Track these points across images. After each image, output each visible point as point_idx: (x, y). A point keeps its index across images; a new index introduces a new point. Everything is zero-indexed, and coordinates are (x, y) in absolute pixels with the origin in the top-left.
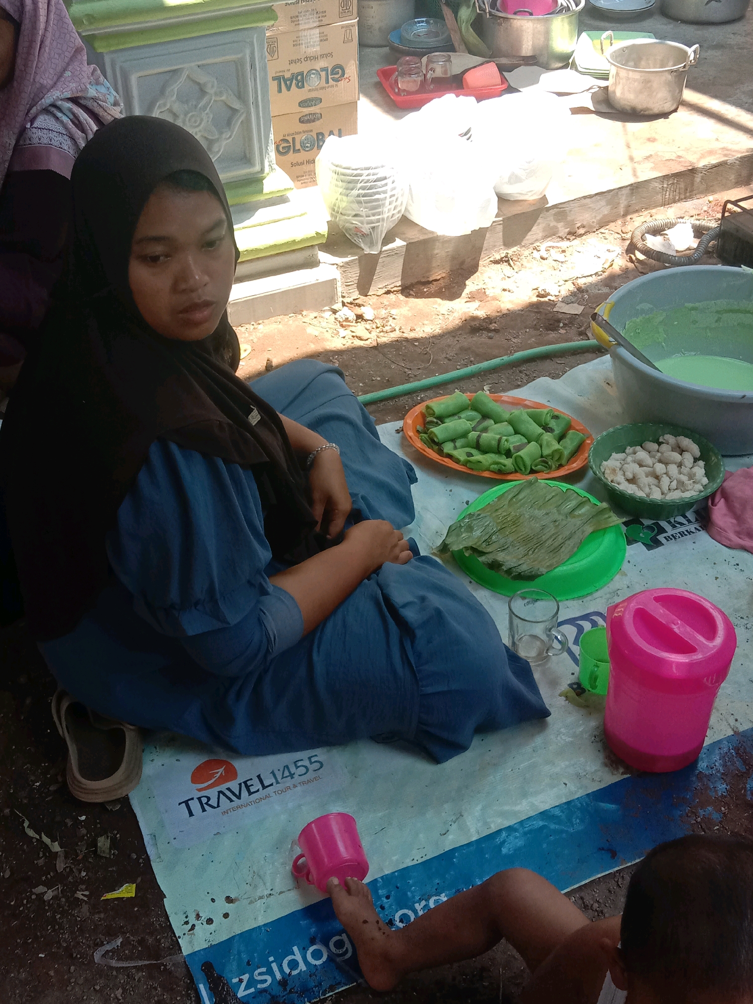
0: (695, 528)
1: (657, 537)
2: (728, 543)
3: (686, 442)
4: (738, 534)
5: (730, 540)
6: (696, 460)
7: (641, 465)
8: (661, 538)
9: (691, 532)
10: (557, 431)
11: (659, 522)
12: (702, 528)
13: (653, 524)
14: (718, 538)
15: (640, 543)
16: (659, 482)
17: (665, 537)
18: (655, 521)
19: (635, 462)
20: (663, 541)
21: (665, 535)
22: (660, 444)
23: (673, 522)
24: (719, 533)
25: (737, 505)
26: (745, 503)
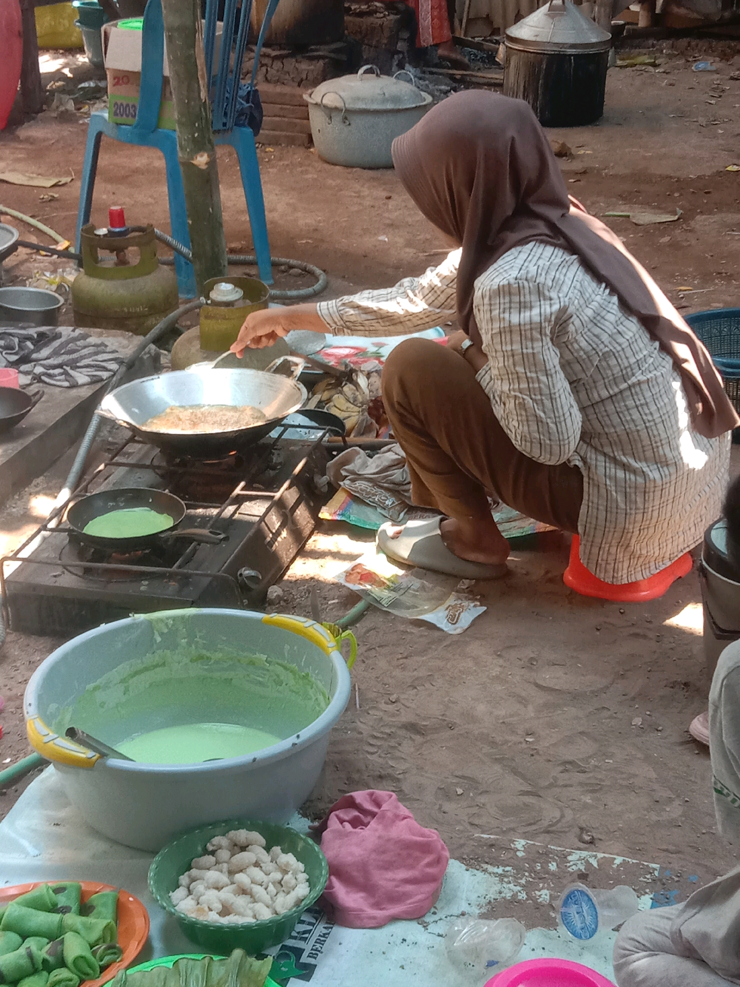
0: (325, 928)
1: (301, 961)
2: (372, 923)
3: (242, 835)
4: (377, 905)
5: (374, 918)
6: (268, 849)
7: (219, 889)
8: (304, 959)
9: (324, 934)
10: (75, 907)
11: (284, 943)
12: (330, 924)
13: (280, 950)
14: (358, 923)
15: (291, 979)
16: (252, 896)
17: (309, 956)
18: (281, 945)
19: (209, 888)
20: (312, 961)
21: (305, 954)
22: (213, 853)
23: (296, 935)
24: (358, 917)
25: (355, 874)
26: (363, 867)
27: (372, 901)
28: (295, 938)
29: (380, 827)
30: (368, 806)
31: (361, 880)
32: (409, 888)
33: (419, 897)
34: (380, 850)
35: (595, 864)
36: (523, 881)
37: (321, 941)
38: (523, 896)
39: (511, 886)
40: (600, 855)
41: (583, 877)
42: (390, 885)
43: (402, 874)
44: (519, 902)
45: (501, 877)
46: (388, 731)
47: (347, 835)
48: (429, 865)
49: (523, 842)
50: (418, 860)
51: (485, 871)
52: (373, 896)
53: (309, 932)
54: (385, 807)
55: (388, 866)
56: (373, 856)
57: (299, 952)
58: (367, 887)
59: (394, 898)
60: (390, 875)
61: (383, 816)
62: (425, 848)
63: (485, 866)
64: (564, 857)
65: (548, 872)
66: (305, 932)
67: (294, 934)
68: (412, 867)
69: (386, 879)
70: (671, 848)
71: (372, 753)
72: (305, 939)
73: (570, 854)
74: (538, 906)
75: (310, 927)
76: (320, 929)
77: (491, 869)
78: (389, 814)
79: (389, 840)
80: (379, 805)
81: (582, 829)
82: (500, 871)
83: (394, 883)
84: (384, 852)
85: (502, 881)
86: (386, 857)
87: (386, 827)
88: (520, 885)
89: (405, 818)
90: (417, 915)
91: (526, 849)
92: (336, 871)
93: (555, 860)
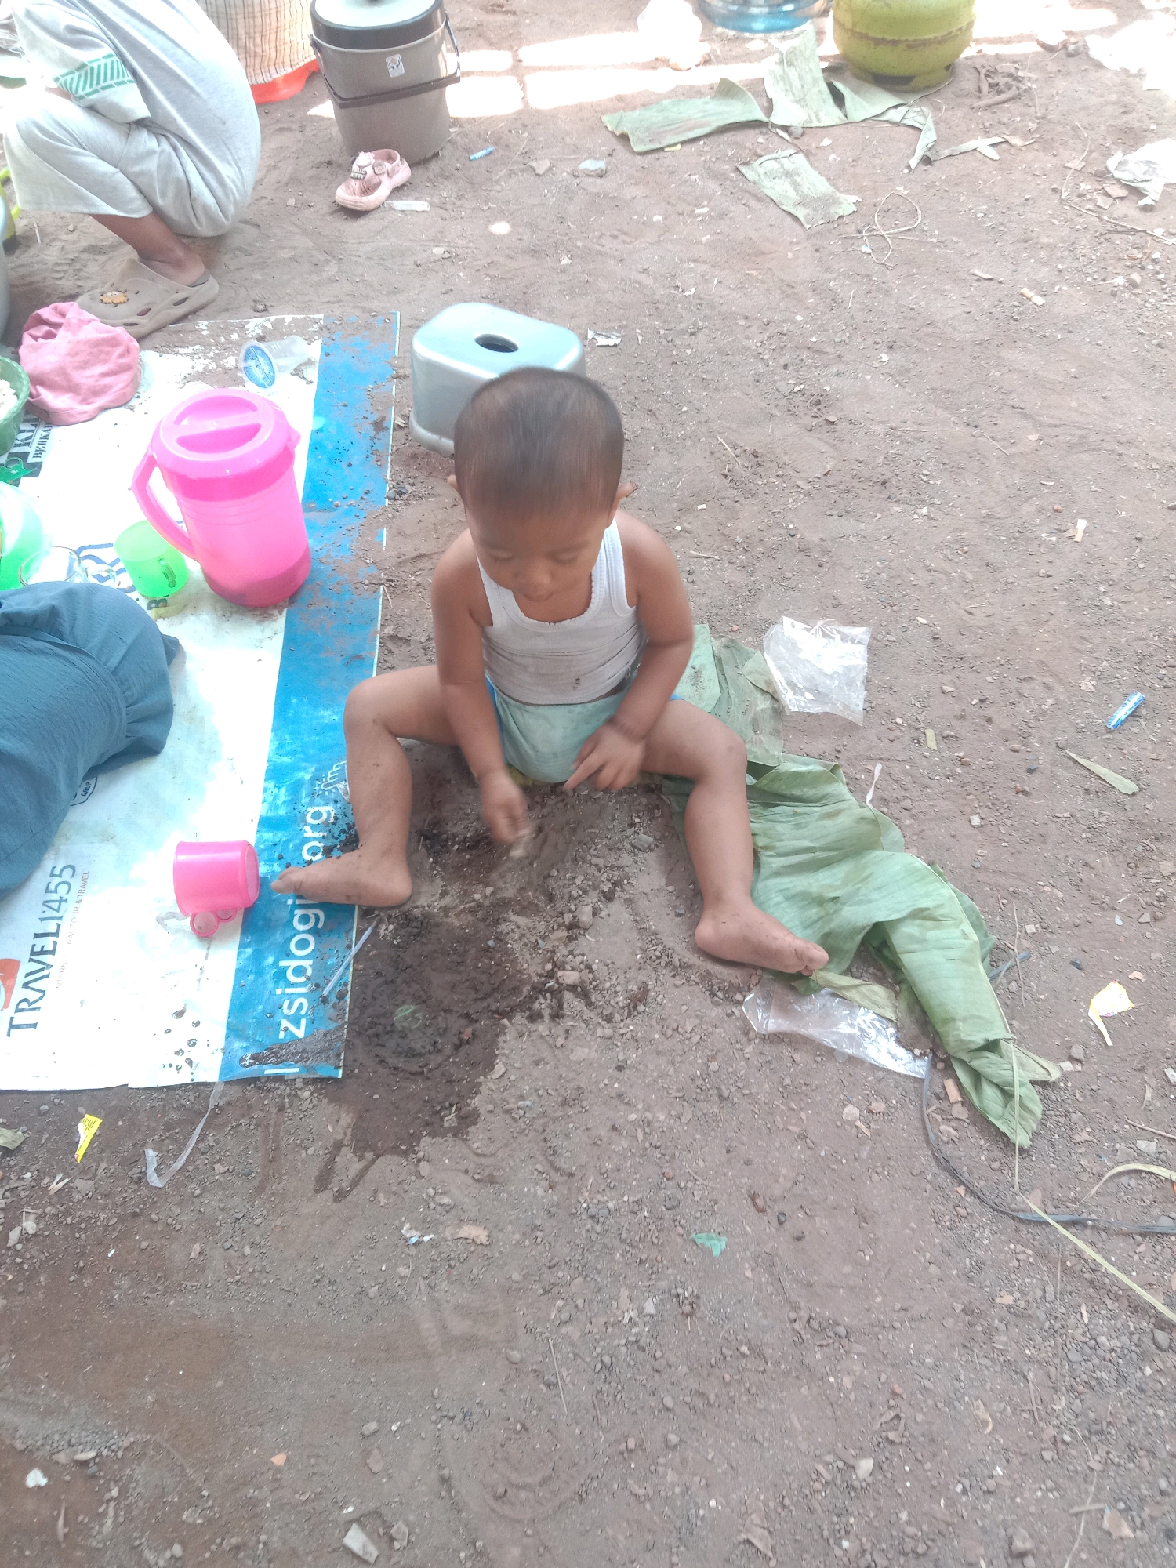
0: (44, 431)
1: (28, 462)
2: (85, 417)
8: (31, 460)
9: (44, 436)
11: (10, 451)
12: (48, 427)
13: (8, 457)
14: (73, 421)
15: (22, 477)
17: (34, 457)
18: (8, 454)
20: (37, 460)
21: (31, 455)
23: (20, 442)
24: (70, 415)
25: (57, 379)
26: (62, 371)
27: (80, 398)
28: (19, 445)
29: (69, 334)
30: (56, 319)
31: (64, 383)
32: (108, 380)
33: (121, 385)
34: (74, 354)
35: (270, 327)
36: (211, 354)
37: (43, 442)
38: (212, 366)
39: (202, 360)
40: (273, 318)
41: (261, 339)
42: (90, 382)
43: (99, 369)
44: (210, 371)
45: (192, 356)
46: (71, 256)
47: (40, 347)
48: (121, 356)
49: (205, 323)
50: (108, 353)
51: (177, 353)
52: (79, 395)
53: (30, 437)
54: (68, 316)
55: (84, 365)
56: (68, 359)
57: (25, 455)
58: (72, 388)
59: (97, 392)
60: (88, 372)
61: (69, 324)
62: (113, 342)
63: (176, 350)
64: (242, 327)
65: (231, 342)
66: (27, 439)
67: (18, 442)
68: (105, 361)
69: (87, 377)
70: (332, 299)
71: (60, 279)
72: (28, 444)
73: (248, 323)
74: (226, 371)
75: (30, 434)
76: (41, 432)
77: (181, 350)
78: (74, 321)
79: (78, 342)
80: (63, 315)
81: (255, 301)
82: (190, 350)
83: (94, 379)
84: (76, 354)
85: (192, 358)
86: (80, 358)
87: (74, 333)
88: (208, 358)
89: (90, 322)
90: (123, 402)
91: (209, 328)
92: (36, 380)
93: (234, 331)
